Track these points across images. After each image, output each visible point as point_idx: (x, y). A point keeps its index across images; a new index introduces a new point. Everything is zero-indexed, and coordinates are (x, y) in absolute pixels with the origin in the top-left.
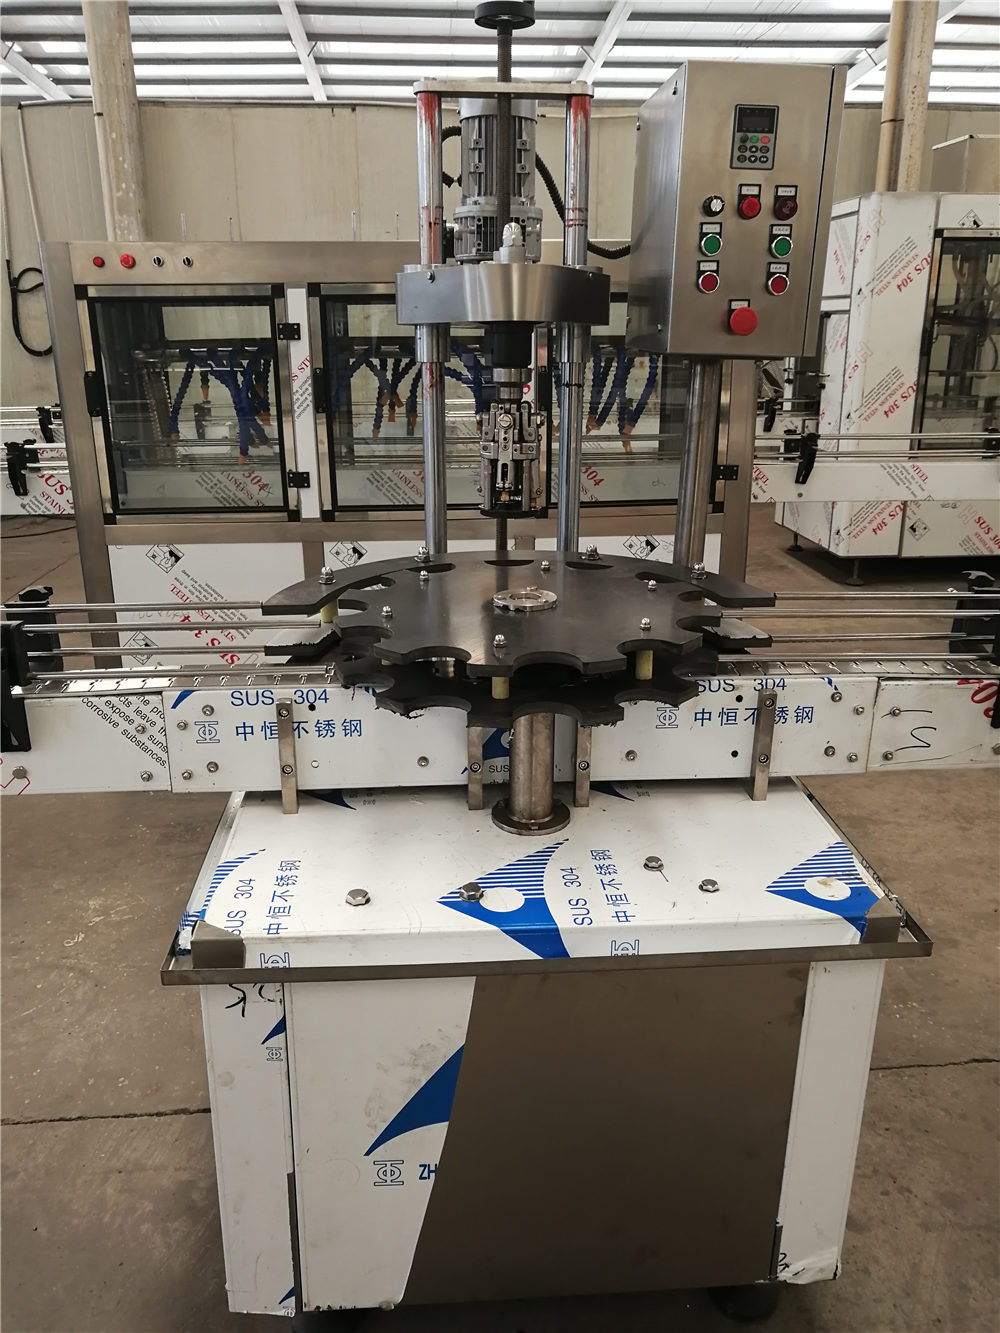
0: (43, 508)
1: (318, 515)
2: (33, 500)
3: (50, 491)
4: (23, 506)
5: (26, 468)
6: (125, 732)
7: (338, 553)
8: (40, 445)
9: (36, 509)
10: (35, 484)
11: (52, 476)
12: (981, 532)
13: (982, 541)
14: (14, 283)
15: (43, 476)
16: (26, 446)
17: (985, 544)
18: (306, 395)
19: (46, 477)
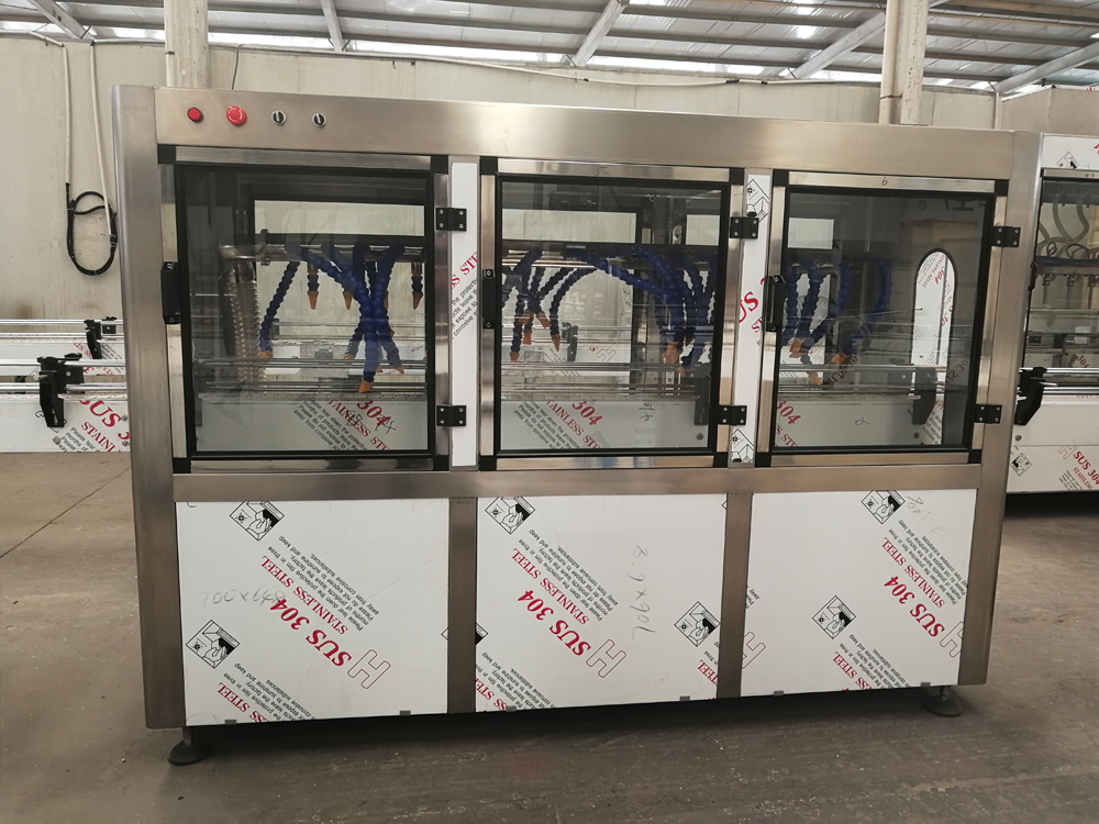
0: (84, 444)
1: (473, 462)
2: (72, 433)
3: (96, 422)
4: (57, 441)
5: (64, 392)
7: (496, 512)
8: (86, 360)
9: (75, 445)
10: (77, 411)
11: (100, 402)
12: (1080, 467)
13: (1081, 476)
14: (72, 205)
15: (87, 402)
16: (67, 363)
17: (1084, 479)
18: (469, 305)
19: (92, 403)
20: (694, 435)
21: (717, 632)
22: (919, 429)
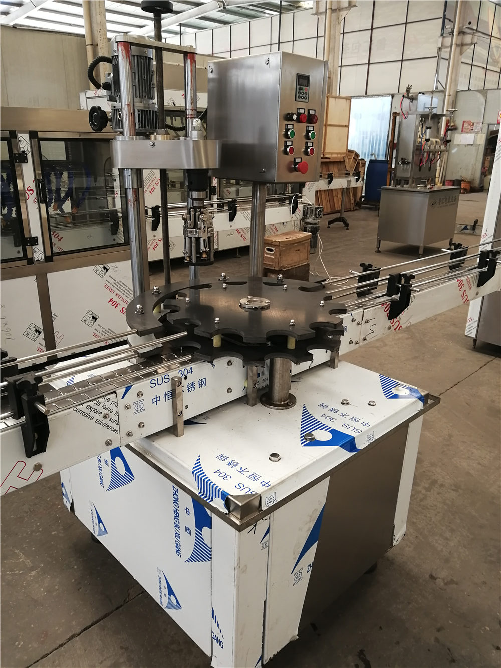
6: (97, 421)
20: (15, 252)
21: (42, 334)
22: (115, 236)
